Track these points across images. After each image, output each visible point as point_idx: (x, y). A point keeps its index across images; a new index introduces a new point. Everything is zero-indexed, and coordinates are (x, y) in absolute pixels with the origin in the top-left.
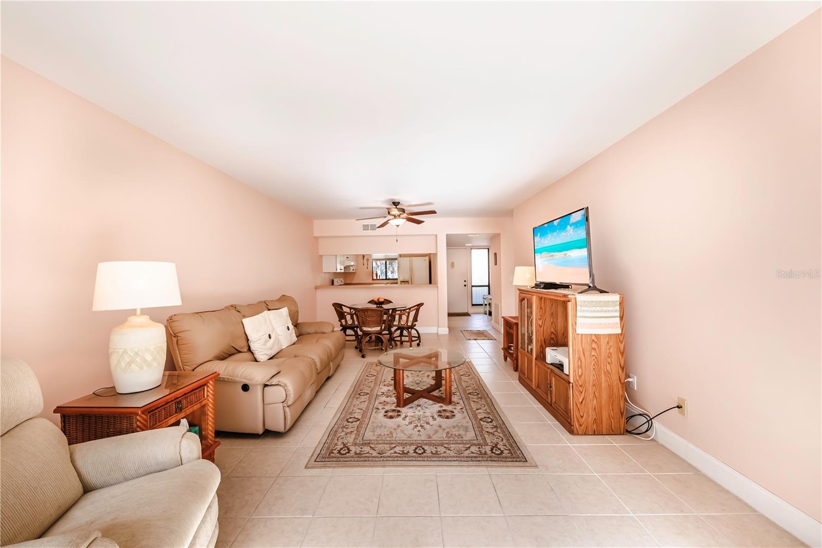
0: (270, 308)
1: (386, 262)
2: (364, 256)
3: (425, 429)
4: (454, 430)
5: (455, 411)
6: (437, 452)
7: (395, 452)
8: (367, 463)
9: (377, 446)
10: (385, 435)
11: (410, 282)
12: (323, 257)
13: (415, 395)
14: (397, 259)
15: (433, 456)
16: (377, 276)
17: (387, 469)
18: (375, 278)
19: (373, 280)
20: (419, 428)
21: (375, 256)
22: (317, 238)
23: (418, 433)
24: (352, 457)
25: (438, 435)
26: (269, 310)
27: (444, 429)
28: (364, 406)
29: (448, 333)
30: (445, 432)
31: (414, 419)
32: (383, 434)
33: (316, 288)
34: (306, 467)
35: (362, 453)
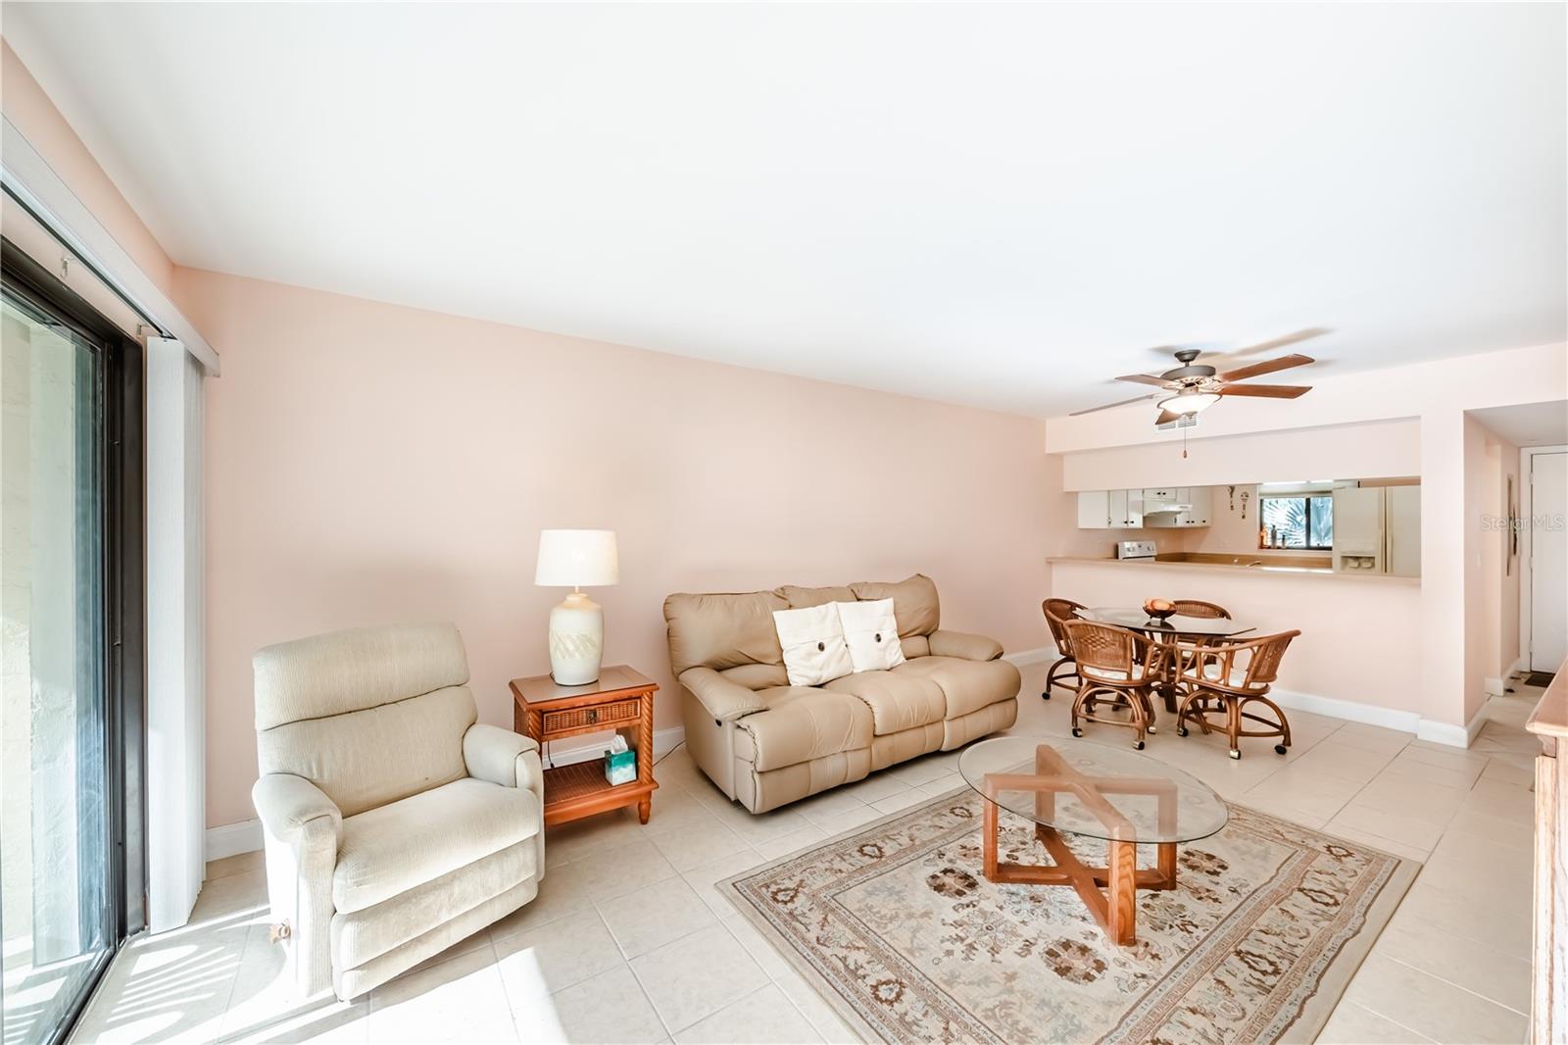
0: (861, 597)
1: (1308, 501)
2: (1232, 488)
3: (967, 958)
4: (1030, 1009)
5: (1113, 970)
6: (916, 1023)
7: (844, 960)
8: (779, 940)
9: (837, 923)
10: (878, 912)
11: (1378, 562)
12: (1080, 495)
13: (1067, 870)
14: (1330, 492)
15: (896, 1024)
16: (1274, 537)
17: (795, 976)
18: (1269, 544)
19: (1262, 546)
20: (959, 947)
21: (1270, 486)
22: (1058, 457)
23: (941, 954)
24: (778, 914)
25: (975, 993)
26: (859, 600)
27: (1011, 991)
28: (926, 836)
29: (1464, 745)
30: (1005, 997)
31: (981, 921)
32: (875, 910)
33: (1050, 563)
34: (716, 884)
35: (800, 918)
